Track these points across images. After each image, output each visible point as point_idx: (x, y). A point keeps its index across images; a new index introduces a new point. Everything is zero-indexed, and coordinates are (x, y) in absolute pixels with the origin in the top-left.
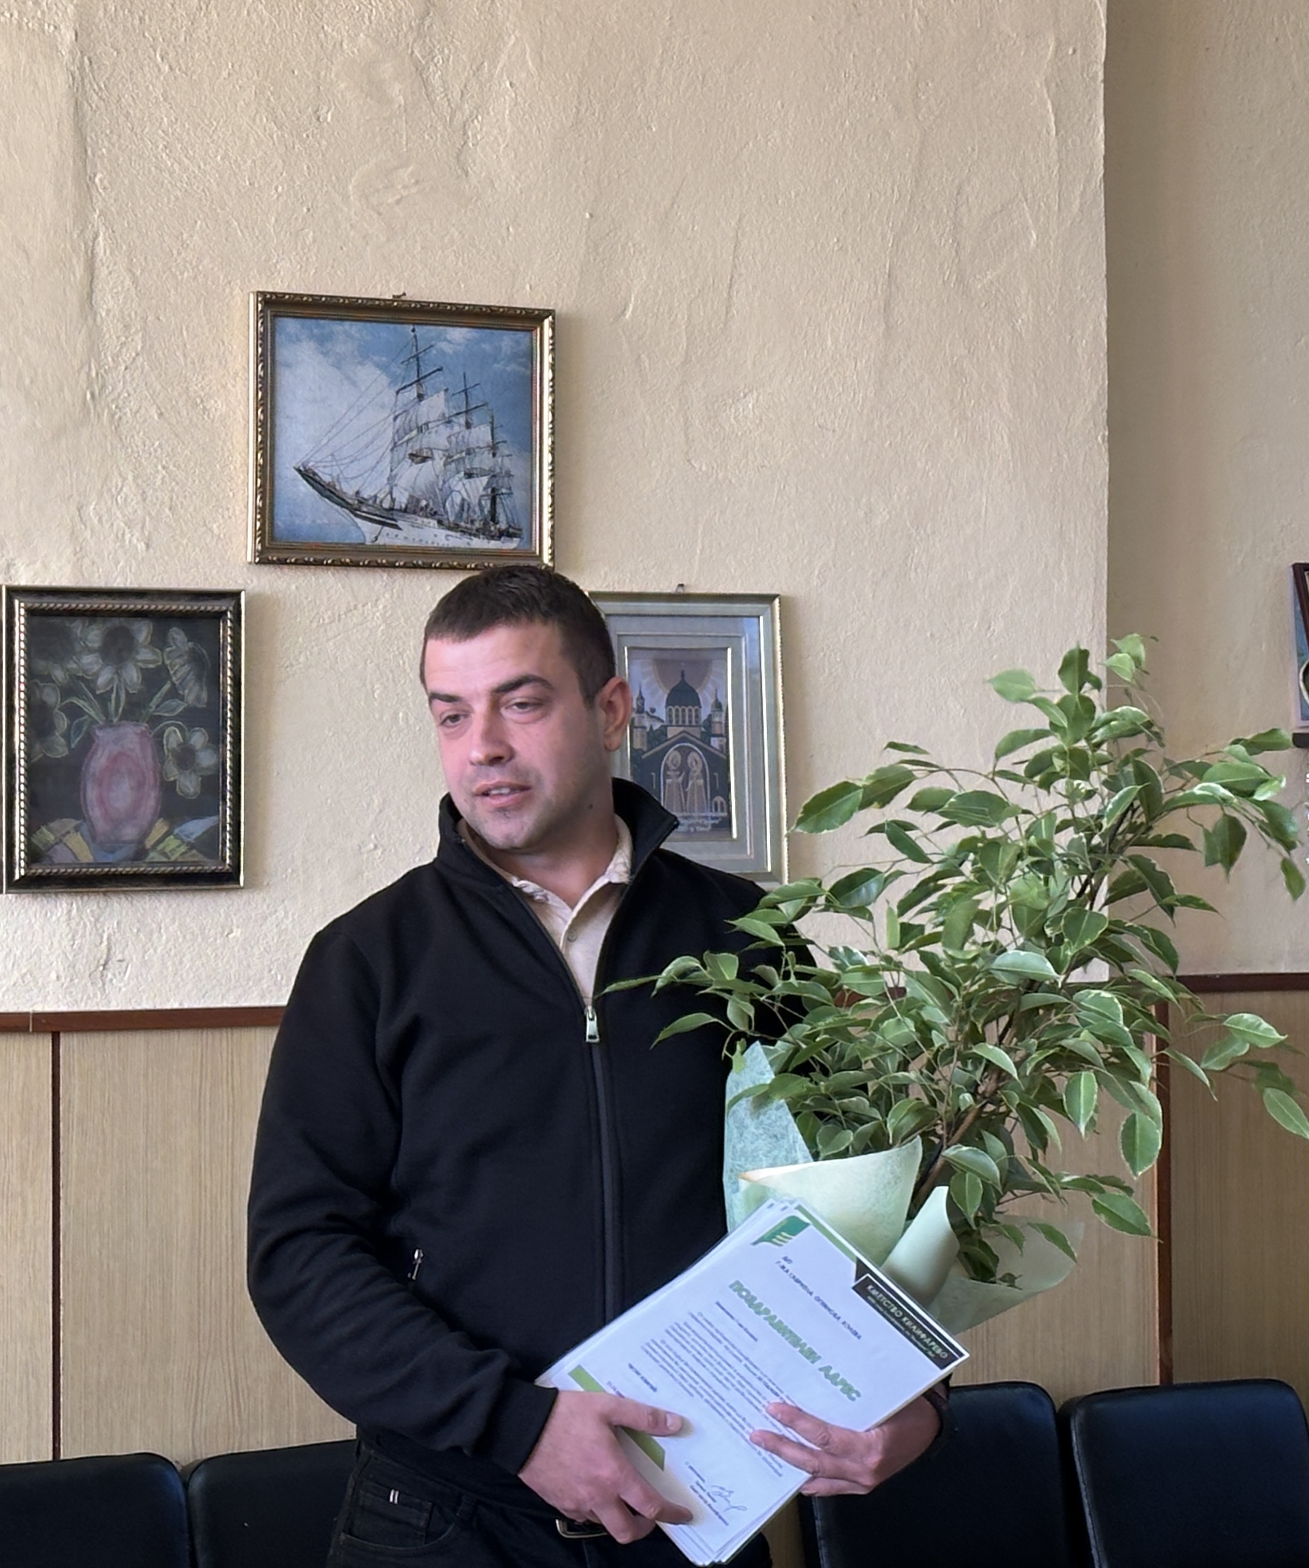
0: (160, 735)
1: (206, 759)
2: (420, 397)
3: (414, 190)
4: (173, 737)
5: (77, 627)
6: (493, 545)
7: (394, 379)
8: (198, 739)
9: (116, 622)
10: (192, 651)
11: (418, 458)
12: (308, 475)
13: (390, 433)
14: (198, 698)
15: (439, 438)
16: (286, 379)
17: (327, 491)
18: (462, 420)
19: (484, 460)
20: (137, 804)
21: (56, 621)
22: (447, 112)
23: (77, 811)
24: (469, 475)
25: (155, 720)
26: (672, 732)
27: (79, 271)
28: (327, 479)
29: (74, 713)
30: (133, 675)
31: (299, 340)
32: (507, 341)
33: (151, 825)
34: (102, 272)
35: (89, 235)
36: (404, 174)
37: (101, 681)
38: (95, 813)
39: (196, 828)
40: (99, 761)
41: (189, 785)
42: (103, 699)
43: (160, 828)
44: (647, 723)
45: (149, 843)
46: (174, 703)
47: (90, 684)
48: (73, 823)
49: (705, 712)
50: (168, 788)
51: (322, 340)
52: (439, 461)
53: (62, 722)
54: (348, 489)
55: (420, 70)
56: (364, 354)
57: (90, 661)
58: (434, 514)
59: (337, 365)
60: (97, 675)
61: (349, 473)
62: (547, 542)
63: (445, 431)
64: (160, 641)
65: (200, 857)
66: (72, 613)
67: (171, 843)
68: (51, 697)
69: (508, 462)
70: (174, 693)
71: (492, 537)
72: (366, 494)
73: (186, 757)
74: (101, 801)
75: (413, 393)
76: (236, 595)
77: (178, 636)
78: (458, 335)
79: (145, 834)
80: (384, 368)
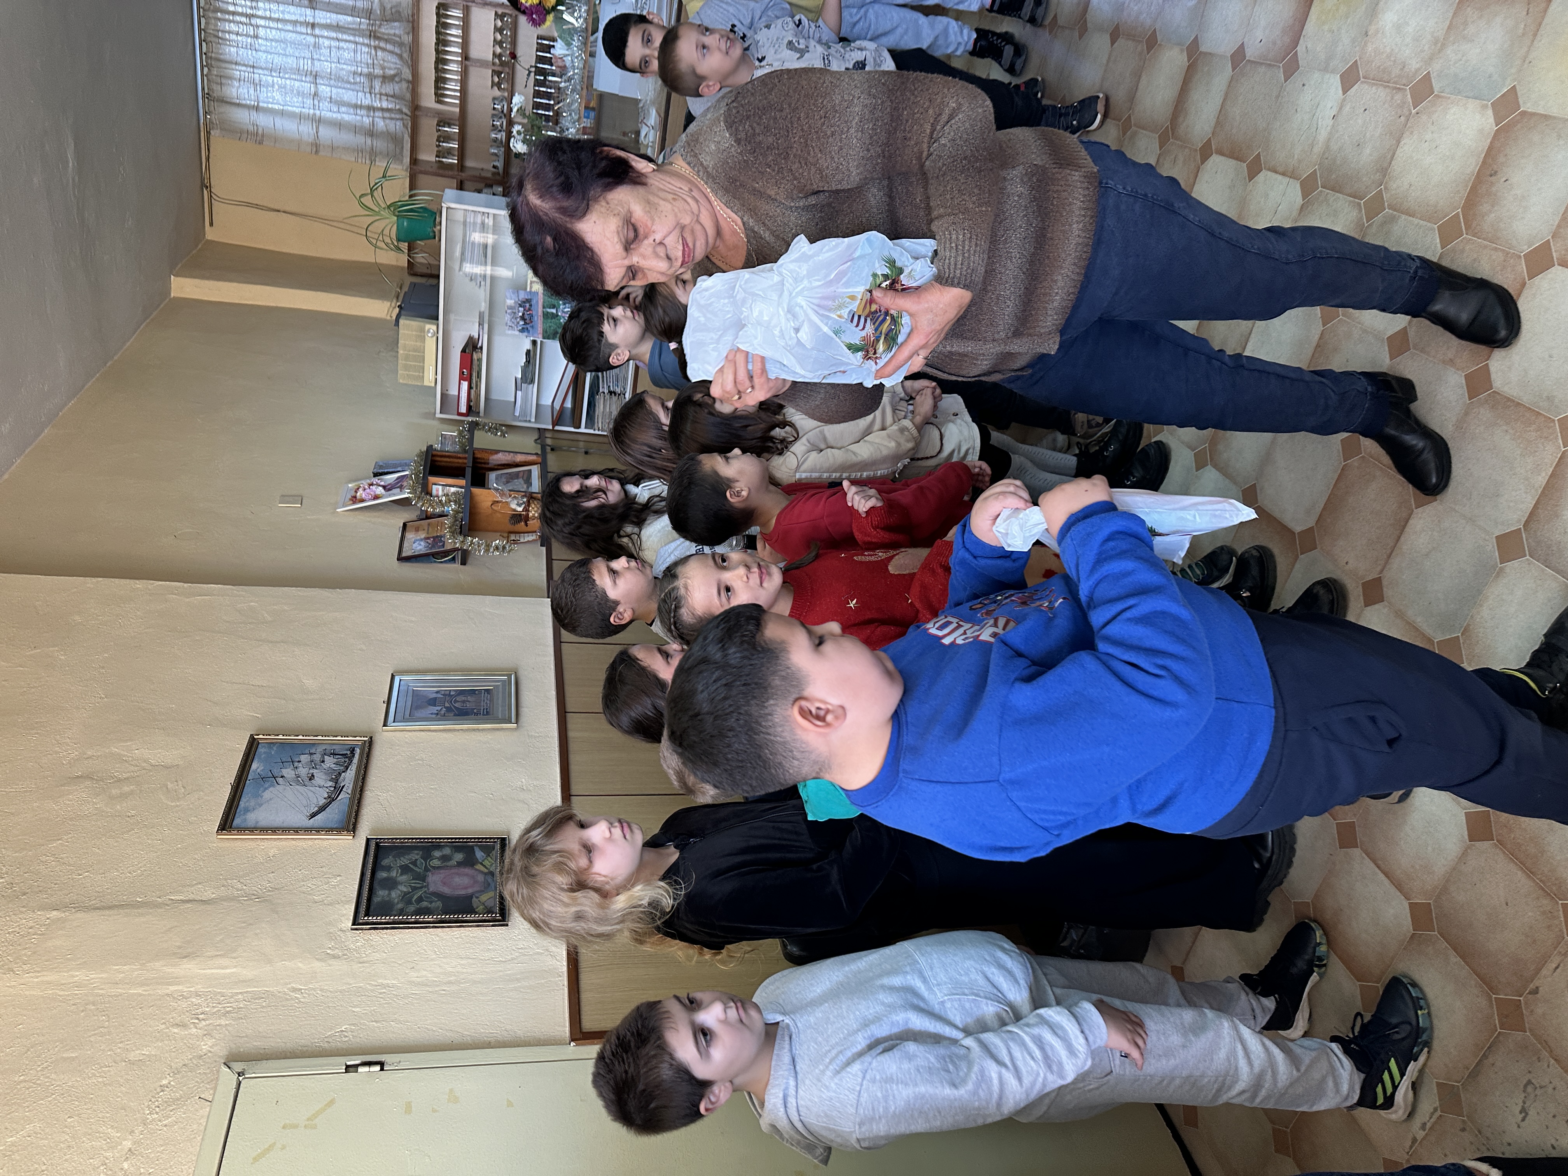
0: (434, 868)
1: (447, 851)
2: (282, 777)
3: (180, 782)
4: (436, 863)
5: (376, 900)
6: (357, 756)
7: (273, 786)
8: (437, 854)
9: (376, 885)
10: (393, 857)
11: (312, 777)
12: (313, 815)
13: (298, 787)
14: (418, 854)
15: (303, 771)
16: (263, 823)
17: (322, 809)
18: (296, 764)
19: (317, 757)
20: (467, 875)
21: (372, 908)
22: (144, 771)
23: (470, 897)
24: (323, 762)
25: (427, 870)
26: (447, 705)
27: (189, 905)
28: (316, 809)
29: (420, 900)
30: (404, 878)
31: (245, 819)
32: (261, 750)
33: (477, 870)
34: (191, 897)
35: (170, 902)
36: (170, 785)
37: (405, 890)
38: (470, 891)
39: (479, 854)
40: (446, 890)
41: (459, 857)
42: (414, 889)
43: (479, 867)
44: (443, 712)
45: (486, 871)
46: (418, 862)
47: (406, 894)
48: (474, 899)
49: (439, 696)
50: (460, 864)
51: (247, 810)
52: (315, 771)
53: (425, 904)
54: (322, 802)
55: (119, 780)
56: (257, 796)
57: (394, 894)
58: (340, 774)
59: (261, 805)
60: (401, 891)
61: (315, 801)
62: (358, 738)
63: (301, 769)
64: (388, 869)
65: (494, 852)
66: (369, 900)
67: (486, 863)
68: (412, 908)
69: (320, 749)
70: (414, 863)
71: (353, 756)
72: (326, 796)
73: (445, 858)
74: (466, 888)
75: (280, 780)
76: (368, 840)
77: (385, 862)
78: (254, 766)
79: (482, 872)
80: (266, 789)
